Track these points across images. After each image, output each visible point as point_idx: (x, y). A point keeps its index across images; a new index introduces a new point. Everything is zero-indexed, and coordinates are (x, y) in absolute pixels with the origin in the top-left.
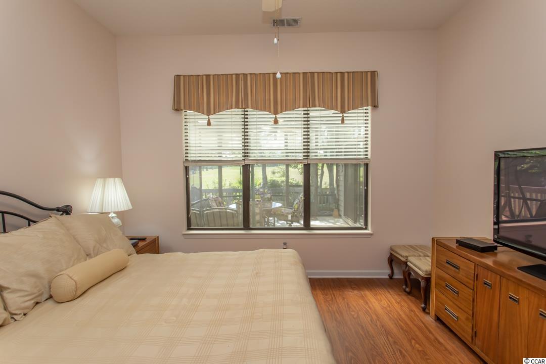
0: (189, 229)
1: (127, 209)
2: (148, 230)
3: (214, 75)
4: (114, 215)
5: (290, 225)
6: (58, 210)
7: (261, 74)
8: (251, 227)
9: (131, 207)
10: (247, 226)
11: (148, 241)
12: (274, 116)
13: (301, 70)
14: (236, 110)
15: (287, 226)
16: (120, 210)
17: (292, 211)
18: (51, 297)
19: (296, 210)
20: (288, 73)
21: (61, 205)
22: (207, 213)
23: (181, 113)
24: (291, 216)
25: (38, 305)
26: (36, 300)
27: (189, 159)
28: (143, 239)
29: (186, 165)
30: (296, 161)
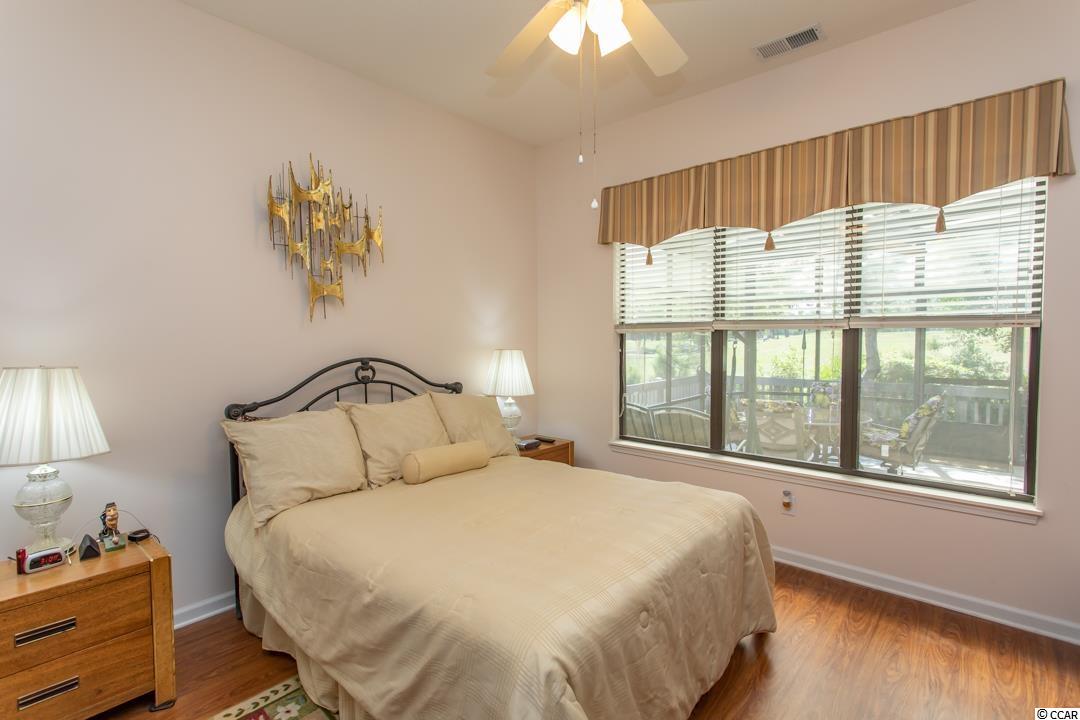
0: (622, 437)
1: (526, 394)
2: (559, 429)
3: (660, 177)
4: (512, 401)
5: (891, 470)
6: (446, 387)
7: (741, 156)
8: (727, 448)
9: (531, 392)
10: (717, 445)
11: (557, 444)
12: (766, 234)
13: (828, 128)
14: (696, 231)
15: (884, 471)
16: (519, 394)
17: (893, 436)
18: (402, 478)
19: (904, 435)
20: (798, 143)
21: (450, 382)
22: (659, 415)
23: (612, 248)
24: (891, 450)
25: (393, 483)
26: (392, 475)
27: (627, 321)
28: (551, 442)
29: (620, 331)
30: (830, 324)
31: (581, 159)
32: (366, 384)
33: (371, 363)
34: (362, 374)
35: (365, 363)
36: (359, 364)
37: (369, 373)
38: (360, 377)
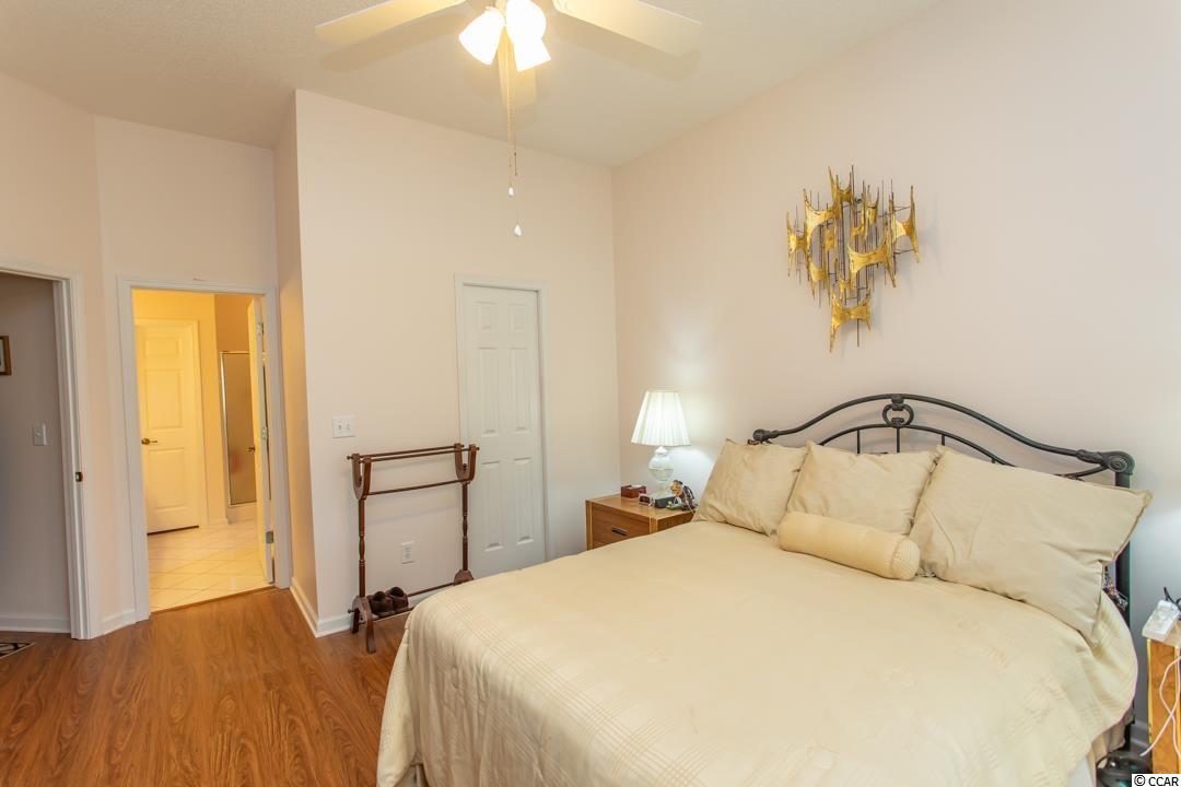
31: (511, 191)
32: (898, 428)
33: (906, 402)
34: (891, 415)
35: (898, 402)
36: (889, 402)
37: (904, 415)
38: (890, 419)
